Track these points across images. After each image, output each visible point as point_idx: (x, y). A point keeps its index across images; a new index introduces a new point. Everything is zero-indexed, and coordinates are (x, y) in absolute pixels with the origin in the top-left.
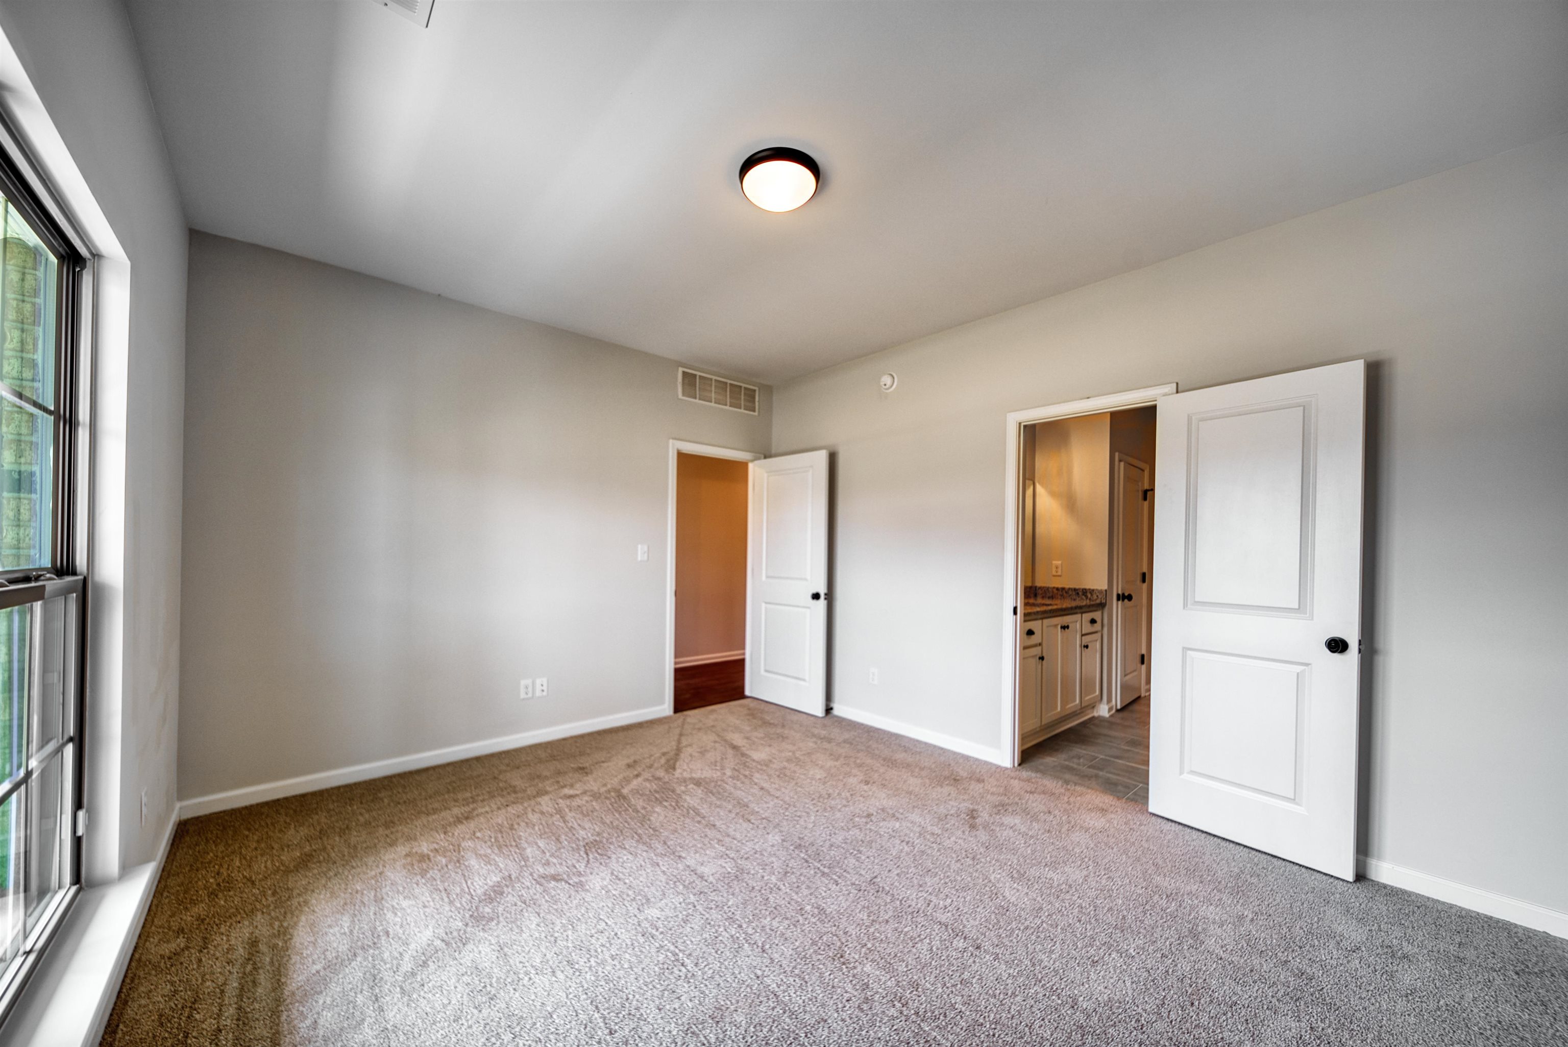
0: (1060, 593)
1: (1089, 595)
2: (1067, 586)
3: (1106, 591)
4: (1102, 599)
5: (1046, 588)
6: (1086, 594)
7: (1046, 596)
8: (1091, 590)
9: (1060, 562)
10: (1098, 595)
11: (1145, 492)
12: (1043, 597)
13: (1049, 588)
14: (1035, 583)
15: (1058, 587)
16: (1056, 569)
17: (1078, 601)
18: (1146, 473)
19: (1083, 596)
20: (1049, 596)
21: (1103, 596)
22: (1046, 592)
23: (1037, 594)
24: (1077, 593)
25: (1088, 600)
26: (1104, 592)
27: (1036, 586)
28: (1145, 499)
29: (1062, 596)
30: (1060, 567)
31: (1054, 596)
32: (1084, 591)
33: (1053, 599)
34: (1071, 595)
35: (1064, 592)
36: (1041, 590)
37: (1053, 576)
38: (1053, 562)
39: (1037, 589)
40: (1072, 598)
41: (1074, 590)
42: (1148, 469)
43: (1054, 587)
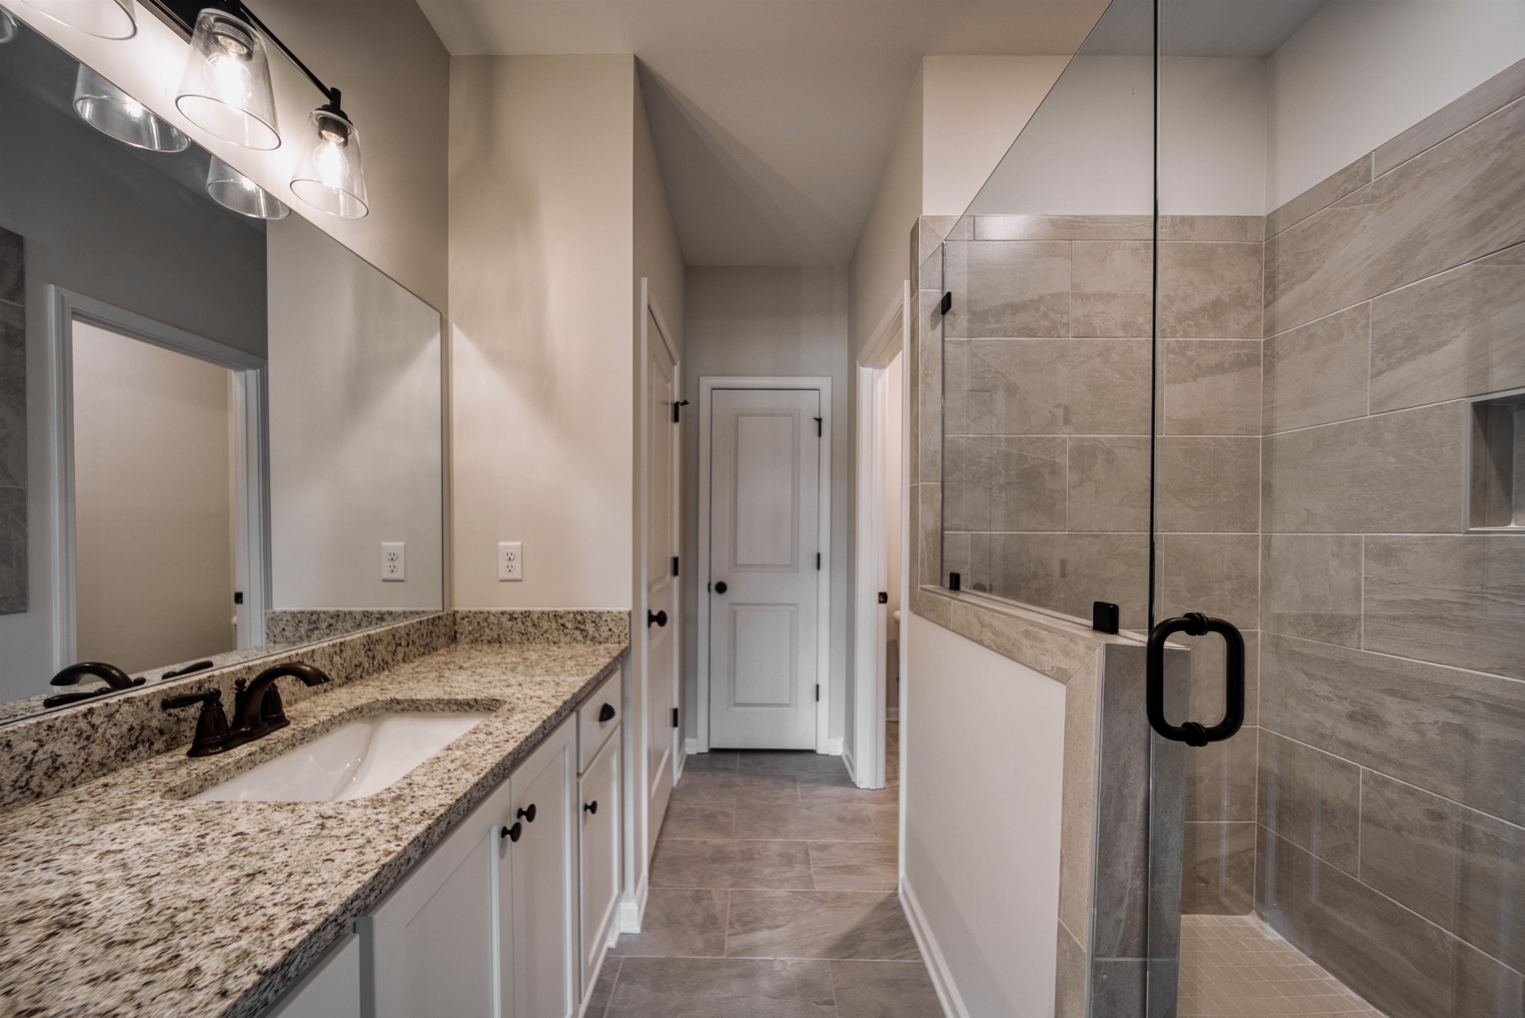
0: (520, 626)
1: (590, 628)
2: (536, 608)
3: (630, 614)
4: (622, 638)
5: (482, 616)
6: (582, 627)
7: (483, 638)
8: (595, 616)
9: (519, 543)
10: (612, 626)
11: (676, 406)
12: (475, 641)
13: (491, 616)
14: (451, 603)
15: (514, 612)
16: (508, 563)
17: (565, 646)
18: (677, 369)
19: (578, 633)
20: (489, 638)
21: (625, 629)
22: (484, 627)
23: (458, 636)
24: (563, 625)
25: (588, 642)
26: (627, 618)
27: (455, 612)
28: (676, 419)
29: (525, 636)
30: (518, 557)
31: (502, 638)
32: (579, 618)
33: (501, 647)
34: (546, 632)
35: (529, 624)
36: (470, 623)
37: (502, 581)
38: (501, 544)
39: (458, 620)
40: (551, 638)
41: (555, 616)
42: (679, 363)
43: (503, 613)
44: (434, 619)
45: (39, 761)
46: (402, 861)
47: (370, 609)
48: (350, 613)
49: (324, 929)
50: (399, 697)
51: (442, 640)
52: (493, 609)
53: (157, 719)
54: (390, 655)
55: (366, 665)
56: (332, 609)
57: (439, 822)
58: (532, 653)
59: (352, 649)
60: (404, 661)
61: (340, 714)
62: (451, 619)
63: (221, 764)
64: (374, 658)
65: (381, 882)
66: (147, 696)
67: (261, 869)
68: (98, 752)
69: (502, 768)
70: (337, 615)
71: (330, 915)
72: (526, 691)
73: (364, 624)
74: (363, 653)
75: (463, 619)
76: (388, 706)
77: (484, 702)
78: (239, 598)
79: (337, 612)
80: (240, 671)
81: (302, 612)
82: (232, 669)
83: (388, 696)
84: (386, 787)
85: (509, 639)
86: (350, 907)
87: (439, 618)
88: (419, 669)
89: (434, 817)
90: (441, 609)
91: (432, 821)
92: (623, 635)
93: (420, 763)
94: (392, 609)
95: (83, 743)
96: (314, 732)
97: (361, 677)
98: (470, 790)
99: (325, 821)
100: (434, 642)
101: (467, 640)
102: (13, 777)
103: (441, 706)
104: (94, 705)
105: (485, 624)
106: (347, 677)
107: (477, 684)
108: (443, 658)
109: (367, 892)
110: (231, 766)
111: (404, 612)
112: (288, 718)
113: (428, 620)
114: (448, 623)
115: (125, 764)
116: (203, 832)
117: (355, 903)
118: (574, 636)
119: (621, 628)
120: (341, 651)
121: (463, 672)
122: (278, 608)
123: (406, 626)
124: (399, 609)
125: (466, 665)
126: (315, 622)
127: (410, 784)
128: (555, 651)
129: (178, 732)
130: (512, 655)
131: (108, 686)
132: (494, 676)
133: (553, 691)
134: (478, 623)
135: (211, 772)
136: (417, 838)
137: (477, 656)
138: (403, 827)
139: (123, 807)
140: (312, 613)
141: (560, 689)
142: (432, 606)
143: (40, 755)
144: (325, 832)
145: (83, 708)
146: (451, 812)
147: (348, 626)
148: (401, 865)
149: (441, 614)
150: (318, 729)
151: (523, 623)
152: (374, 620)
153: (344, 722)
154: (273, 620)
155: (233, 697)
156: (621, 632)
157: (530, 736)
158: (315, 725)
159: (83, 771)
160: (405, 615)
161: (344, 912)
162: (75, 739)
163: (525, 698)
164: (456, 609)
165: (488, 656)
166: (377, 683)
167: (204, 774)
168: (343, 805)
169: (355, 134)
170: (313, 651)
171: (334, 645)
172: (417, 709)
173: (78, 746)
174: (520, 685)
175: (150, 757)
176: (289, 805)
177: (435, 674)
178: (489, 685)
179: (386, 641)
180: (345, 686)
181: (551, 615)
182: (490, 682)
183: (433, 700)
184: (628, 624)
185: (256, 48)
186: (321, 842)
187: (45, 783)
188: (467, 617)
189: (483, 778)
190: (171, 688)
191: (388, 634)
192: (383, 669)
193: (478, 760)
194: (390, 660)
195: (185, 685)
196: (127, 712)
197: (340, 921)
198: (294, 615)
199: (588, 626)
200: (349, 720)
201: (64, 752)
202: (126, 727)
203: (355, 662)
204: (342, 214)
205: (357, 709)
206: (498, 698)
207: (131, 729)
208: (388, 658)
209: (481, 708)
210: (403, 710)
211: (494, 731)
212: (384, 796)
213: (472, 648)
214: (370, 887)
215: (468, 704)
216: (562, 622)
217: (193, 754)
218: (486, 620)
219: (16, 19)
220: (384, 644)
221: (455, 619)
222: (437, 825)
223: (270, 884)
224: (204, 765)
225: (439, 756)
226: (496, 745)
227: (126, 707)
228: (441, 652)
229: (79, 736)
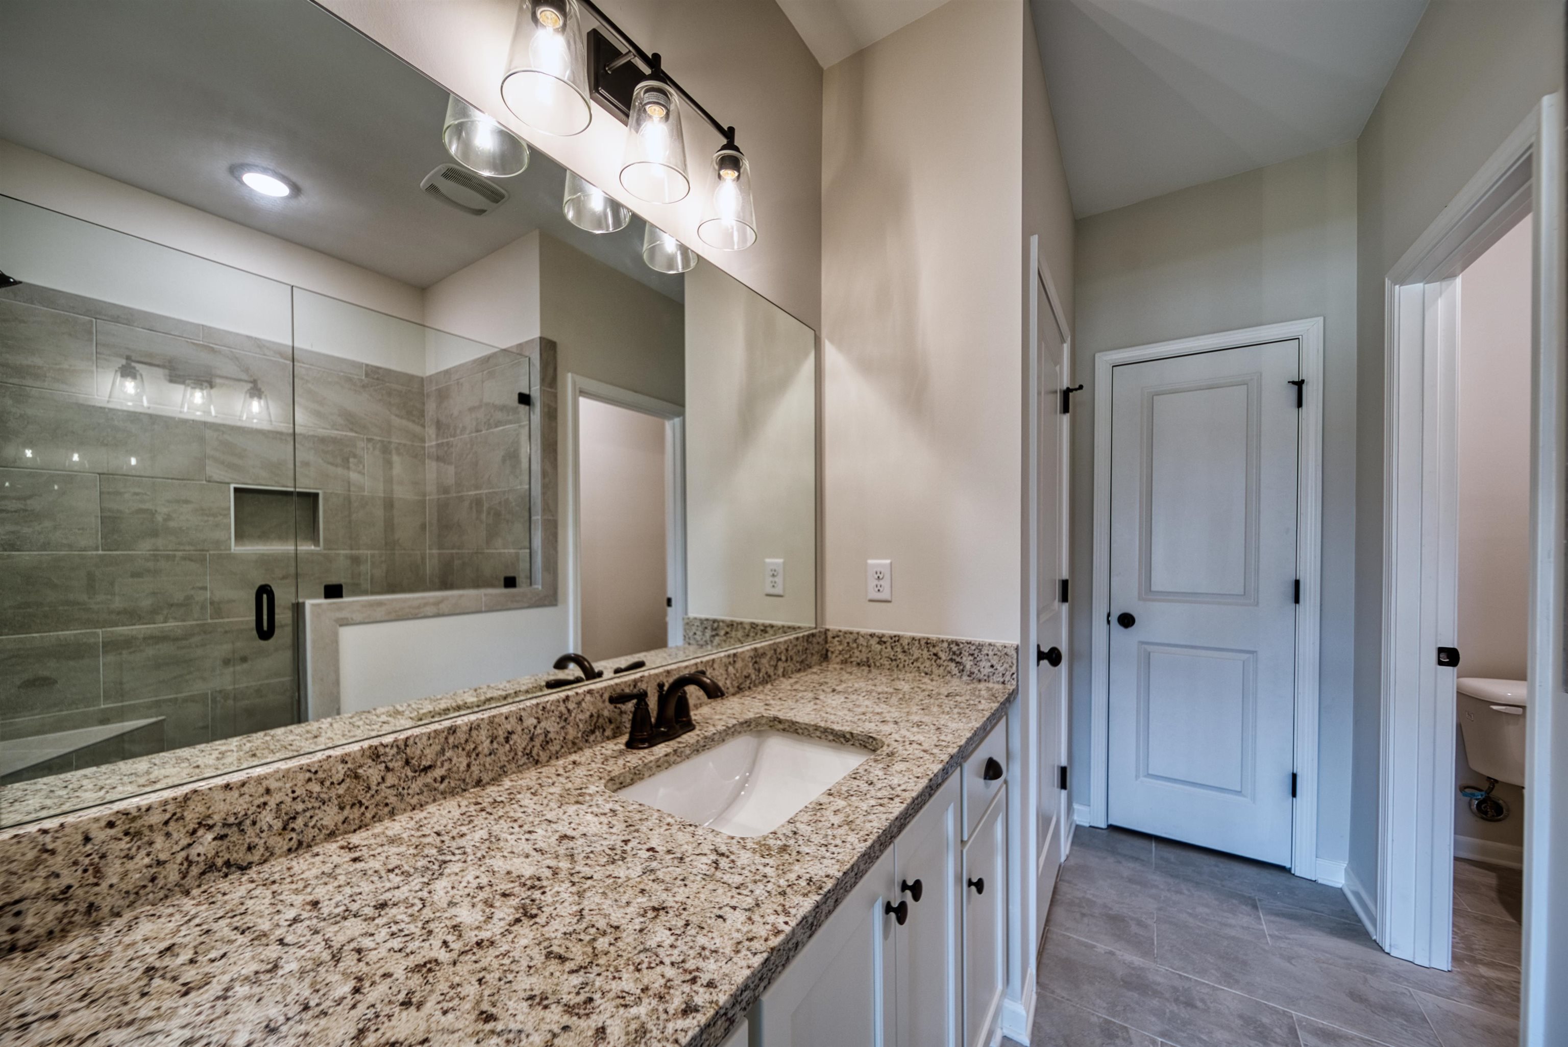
0: (888, 652)
1: (968, 663)
2: (906, 633)
3: (1017, 649)
4: (1007, 678)
5: (852, 636)
6: (958, 659)
7: (852, 659)
8: (973, 648)
9: (888, 561)
10: (994, 663)
11: (1066, 393)
12: (844, 662)
13: (861, 639)
14: (823, 622)
15: (883, 636)
16: (876, 582)
17: (937, 678)
18: (1066, 348)
19: (953, 665)
20: (859, 661)
21: (1011, 667)
22: (853, 648)
23: (829, 654)
24: (935, 655)
25: (965, 678)
26: (1014, 653)
27: (827, 630)
28: (1066, 409)
29: (894, 663)
30: (888, 576)
31: (871, 661)
32: (955, 648)
33: (870, 671)
34: (917, 660)
35: (899, 650)
36: (840, 642)
37: (871, 601)
38: (870, 561)
39: (829, 639)
40: (922, 667)
41: (927, 643)
42: (1069, 339)
43: (872, 635)
44: (808, 636)
45: (538, 735)
46: (790, 945)
47: (756, 621)
48: (741, 623)
49: (714, 1024)
50: (781, 715)
51: (816, 658)
52: (863, 630)
53: (608, 710)
54: (773, 668)
55: (753, 677)
56: (728, 618)
57: (827, 900)
58: (903, 683)
59: (743, 660)
60: (784, 676)
61: (734, 726)
62: (823, 637)
63: (646, 761)
64: (759, 671)
65: (770, 970)
66: (601, 689)
67: (664, 905)
68: (572, 732)
69: (889, 836)
70: (731, 625)
71: (721, 1008)
72: (904, 732)
73: (752, 634)
74: (751, 665)
75: (834, 638)
76: (771, 724)
77: (860, 737)
78: (669, 602)
79: (732, 621)
80: (661, 673)
81: (707, 620)
82: (656, 671)
83: (773, 713)
84: (772, 830)
85: (878, 664)
86: (739, 999)
87: (813, 635)
88: (796, 687)
89: (821, 892)
90: (814, 626)
91: (820, 897)
92: (1008, 674)
93: (802, 807)
94: (774, 622)
95: (563, 724)
96: (713, 740)
97: (749, 688)
98: (857, 861)
99: (719, 858)
100: (809, 659)
101: (838, 660)
102: (523, 746)
103: (818, 733)
104: (570, 693)
105: (855, 645)
106: (738, 687)
107: (851, 714)
108: (815, 677)
109: (757, 981)
110: (653, 763)
111: (783, 627)
112: (694, 722)
113: (803, 637)
114: (821, 640)
115: (587, 745)
116: (626, 838)
117: (745, 994)
118: (949, 669)
119: (1005, 665)
120: (734, 662)
121: (837, 696)
122: (692, 615)
123: (785, 642)
124: (779, 623)
125: (839, 688)
126: (716, 629)
127: (795, 833)
128: (928, 684)
129: (621, 723)
130: (882, 682)
131: (583, 676)
132: (867, 707)
133: (935, 738)
134: (848, 643)
135: (639, 768)
136: (805, 918)
137: (849, 680)
138: (791, 896)
139: (581, 789)
140: (714, 621)
141: (942, 737)
142: (807, 623)
143: (538, 731)
144: (719, 874)
145: (563, 695)
146: (838, 887)
147: (740, 634)
148: (790, 950)
149: (814, 631)
150: (716, 737)
151: (892, 648)
152: (759, 632)
153: (736, 734)
154: (688, 624)
155: (656, 698)
156: (1006, 670)
157: (917, 798)
158: (714, 734)
159: (562, 747)
160: (785, 630)
161: (734, 1005)
162: (558, 720)
163: (904, 742)
164: (828, 627)
165: (857, 681)
166: (761, 697)
167: (635, 768)
168: (734, 841)
169: (746, 164)
170: (713, 660)
171: (729, 656)
172: (796, 731)
173: (560, 725)
174: (896, 723)
175: (603, 741)
176: (690, 825)
177: (810, 695)
178: (864, 717)
179: (769, 656)
180: (738, 696)
181: (923, 642)
182: (864, 714)
183: (810, 725)
184: (1015, 662)
185: (672, 107)
186: (715, 888)
187: (541, 753)
188: (838, 636)
189: (870, 848)
190: (617, 684)
191: (771, 649)
192: (767, 683)
193: (862, 818)
194: (772, 674)
195: (626, 682)
196: (590, 702)
197: (730, 1015)
198: (702, 621)
199: (964, 658)
200: (740, 733)
201: (551, 729)
202: (588, 714)
203: (745, 673)
204: (736, 247)
205: (746, 722)
206: (874, 735)
207: (591, 716)
208: (771, 671)
209: (857, 744)
210: (784, 730)
211: (875, 780)
212: (771, 842)
213: (842, 669)
214: (759, 975)
215: (844, 737)
216: (934, 650)
217: (631, 745)
218: (855, 641)
219: (531, 148)
220: (768, 657)
221: (826, 637)
222: (825, 903)
223: (670, 929)
224: (635, 758)
225: (822, 802)
226: (880, 801)
227: (588, 698)
228: (814, 670)
229: (560, 717)
